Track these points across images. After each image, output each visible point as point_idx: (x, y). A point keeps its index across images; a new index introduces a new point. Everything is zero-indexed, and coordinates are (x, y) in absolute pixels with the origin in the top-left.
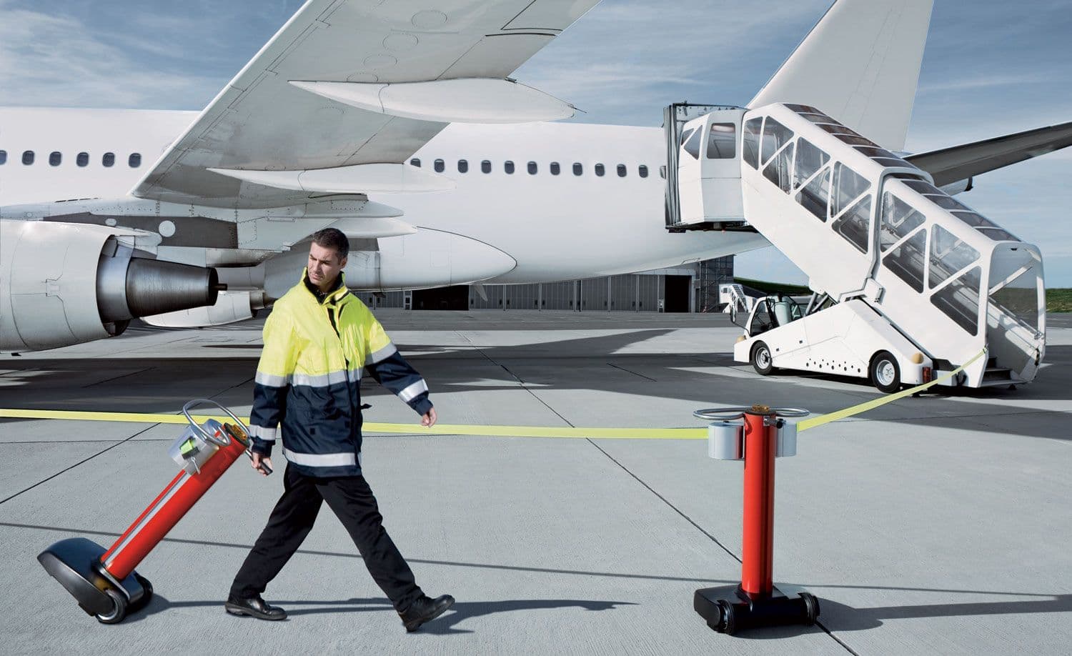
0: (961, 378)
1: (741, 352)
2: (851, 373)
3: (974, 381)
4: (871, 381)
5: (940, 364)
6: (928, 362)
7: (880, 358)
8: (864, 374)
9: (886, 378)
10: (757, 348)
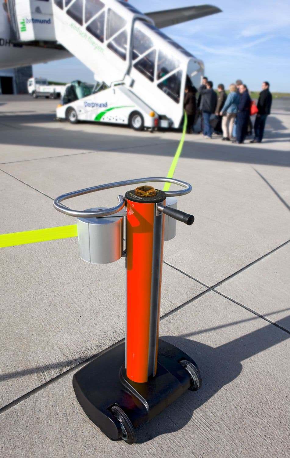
0: (171, 123)
1: (61, 112)
2: (120, 122)
3: (176, 125)
4: (129, 126)
5: (161, 117)
6: (156, 116)
7: (134, 114)
8: (126, 122)
9: (137, 124)
10: (69, 110)
